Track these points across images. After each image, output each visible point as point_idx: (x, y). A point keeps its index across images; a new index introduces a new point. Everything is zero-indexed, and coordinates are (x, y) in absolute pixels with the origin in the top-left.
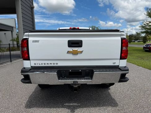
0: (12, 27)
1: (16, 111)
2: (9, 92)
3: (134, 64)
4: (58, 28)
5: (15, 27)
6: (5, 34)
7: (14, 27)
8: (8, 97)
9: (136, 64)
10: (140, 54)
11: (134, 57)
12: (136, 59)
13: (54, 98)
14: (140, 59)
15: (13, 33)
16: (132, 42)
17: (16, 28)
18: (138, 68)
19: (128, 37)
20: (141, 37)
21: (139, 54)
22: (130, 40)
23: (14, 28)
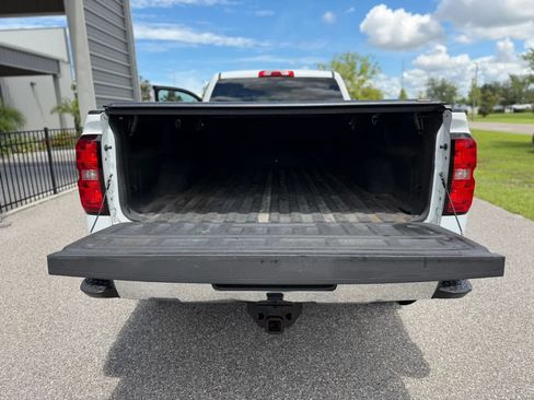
0: (57, 61)
1: (70, 384)
2: (49, 311)
3: (493, 203)
4: (217, 75)
5: (66, 60)
6: (32, 84)
7: (63, 62)
8: (43, 331)
9: (500, 206)
10: (519, 160)
11: (497, 176)
12: (504, 182)
13: (200, 336)
14: (517, 181)
15: (61, 80)
16: (491, 111)
17: (69, 62)
18: (507, 222)
19: (480, 95)
20: (528, 92)
21: (516, 164)
22: (483, 105)
23: (61, 63)
